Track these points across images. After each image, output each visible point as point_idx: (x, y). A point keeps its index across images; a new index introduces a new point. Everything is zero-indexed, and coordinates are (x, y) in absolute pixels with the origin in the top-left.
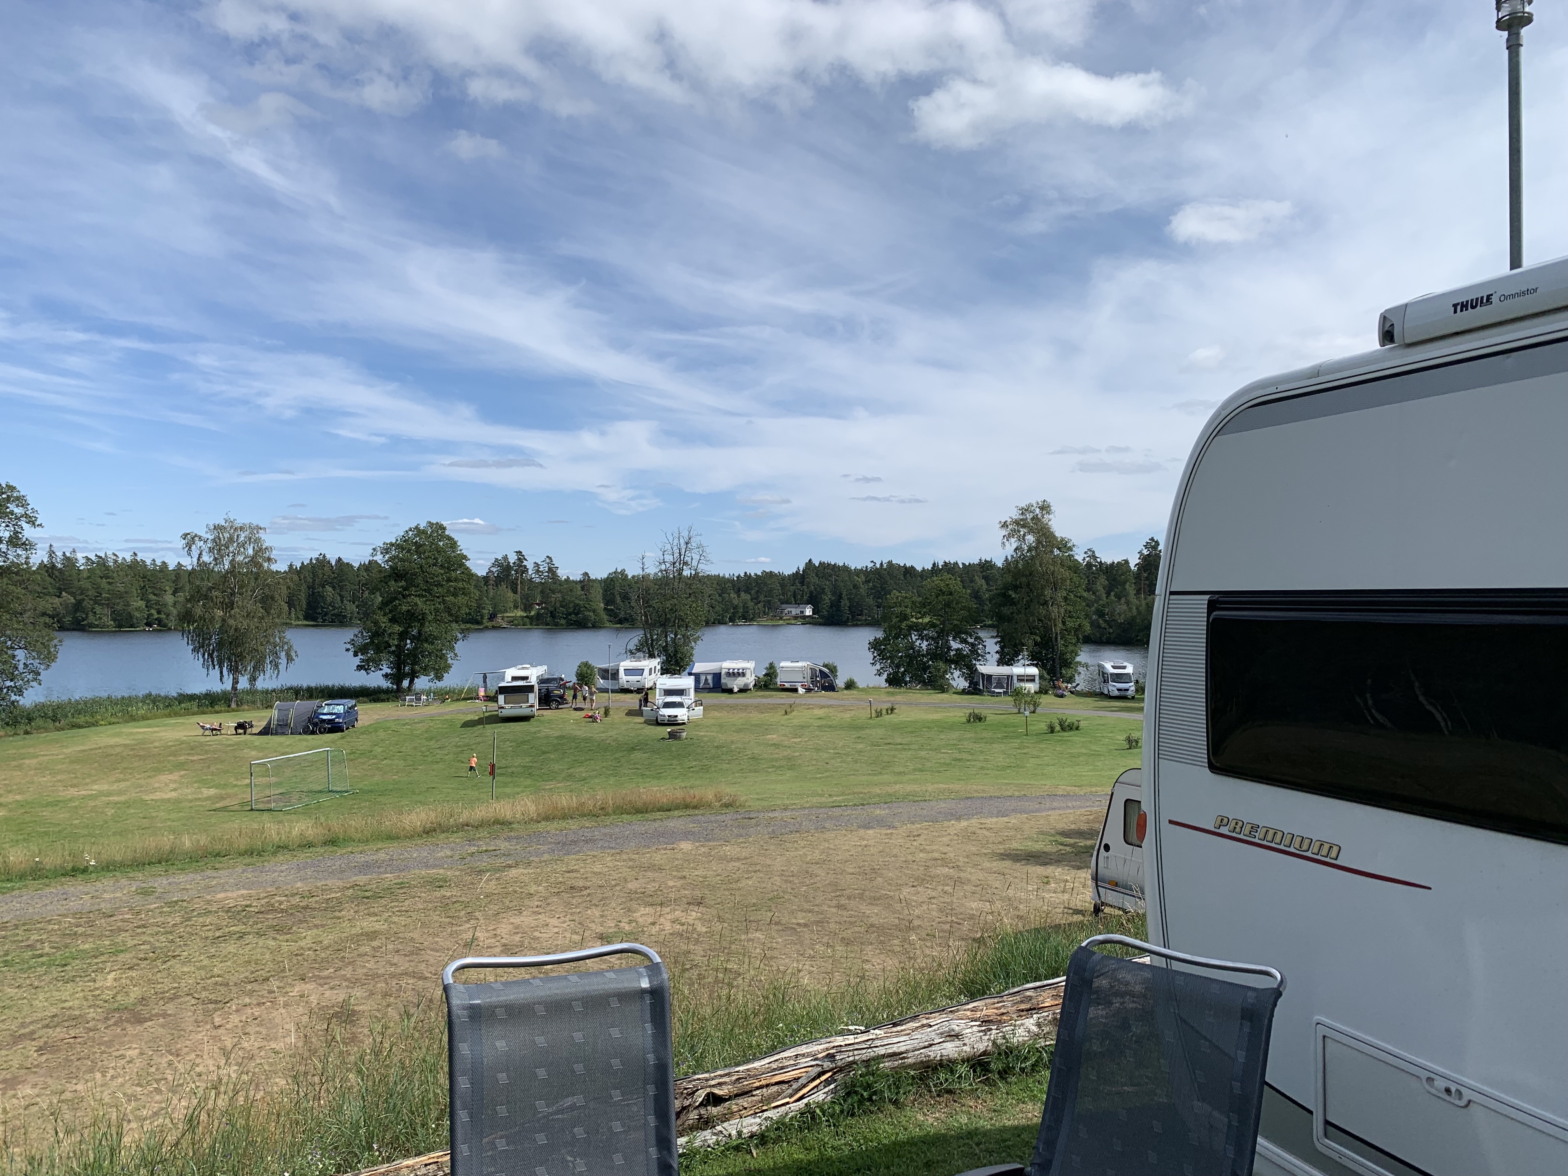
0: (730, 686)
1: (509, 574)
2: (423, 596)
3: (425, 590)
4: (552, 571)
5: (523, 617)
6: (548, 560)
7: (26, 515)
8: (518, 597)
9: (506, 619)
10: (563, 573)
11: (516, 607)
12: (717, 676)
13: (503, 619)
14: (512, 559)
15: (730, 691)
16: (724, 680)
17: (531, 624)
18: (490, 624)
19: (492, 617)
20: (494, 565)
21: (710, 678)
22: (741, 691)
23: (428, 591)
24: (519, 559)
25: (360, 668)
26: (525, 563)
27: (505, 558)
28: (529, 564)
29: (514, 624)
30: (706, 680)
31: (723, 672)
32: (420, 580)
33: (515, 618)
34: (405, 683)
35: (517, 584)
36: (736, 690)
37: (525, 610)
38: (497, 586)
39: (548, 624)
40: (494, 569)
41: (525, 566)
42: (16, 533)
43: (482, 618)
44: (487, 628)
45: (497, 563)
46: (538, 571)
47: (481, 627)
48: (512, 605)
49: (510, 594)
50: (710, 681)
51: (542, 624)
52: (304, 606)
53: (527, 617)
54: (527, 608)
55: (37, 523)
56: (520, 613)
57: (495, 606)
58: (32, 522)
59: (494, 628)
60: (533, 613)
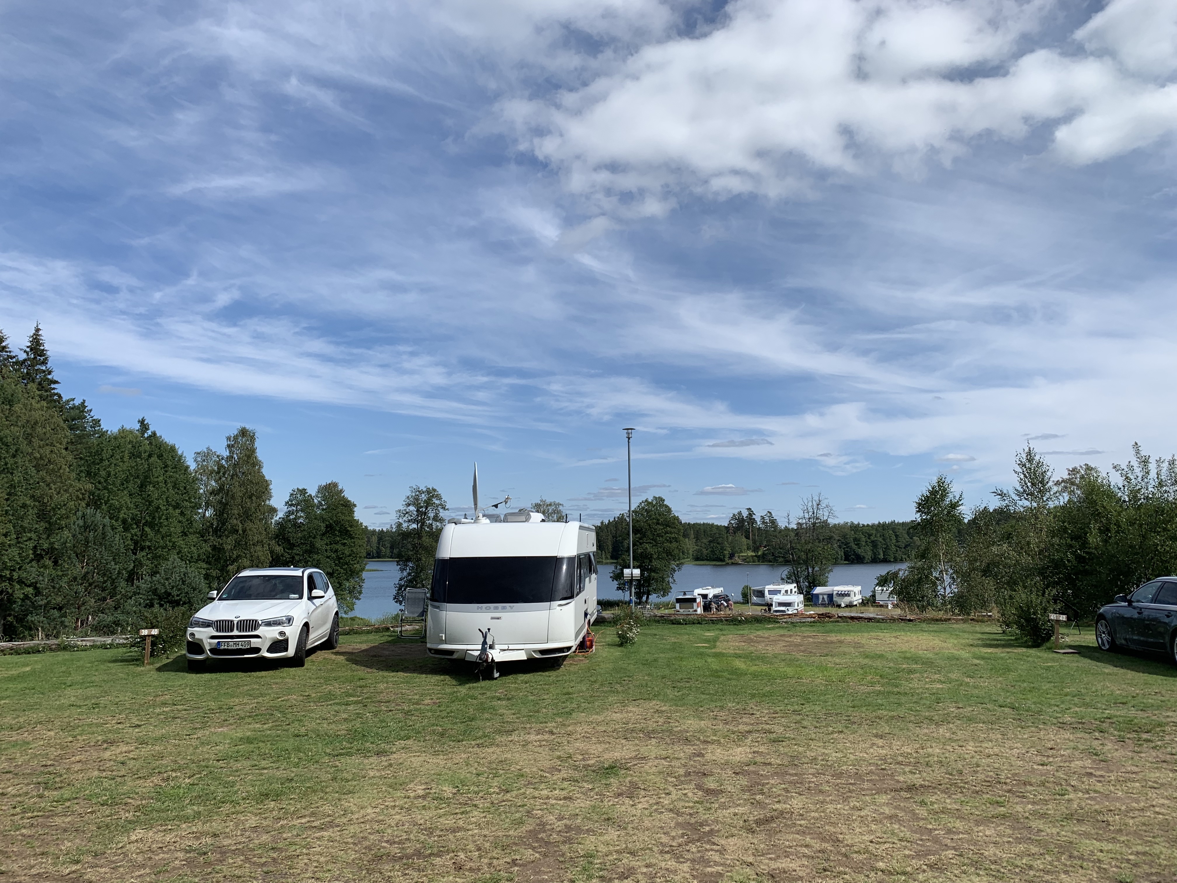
0: (839, 603)
1: (743, 526)
2: (650, 543)
3: (652, 539)
4: (773, 522)
5: (752, 556)
6: (769, 515)
7: (441, 504)
8: (750, 542)
9: (741, 558)
10: (782, 524)
11: (748, 549)
12: (830, 596)
13: (739, 557)
14: (745, 514)
15: (839, 606)
16: (835, 599)
17: (759, 561)
18: (730, 561)
19: (732, 556)
20: (732, 519)
21: (825, 597)
22: (847, 606)
23: (655, 540)
24: (750, 514)
25: (619, 588)
26: (754, 517)
27: (740, 513)
28: (758, 518)
29: (746, 561)
30: (823, 598)
31: (835, 593)
32: (649, 533)
33: (748, 557)
34: (644, 598)
35: (749, 532)
36: (843, 605)
37: (754, 551)
38: (735, 533)
39: (771, 562)
40: (733, 522)
41: (754, 519)
42: (437, 514)
43: (724, 557)
44: (728, 564)
45: (734, 517)
46: (763, 523)
47: (724, 563)
48: (745, 547)
49: (744, 539)
50: (826, 599)
51: (767, 561)
52: (610, 550)
53: (756, 556)
54: (756, 549)
55: (446, 508)
56: (751, 553)
57: (733, 548)
58: (444, 508)
59: (733, 563)
60: (760, 553)
